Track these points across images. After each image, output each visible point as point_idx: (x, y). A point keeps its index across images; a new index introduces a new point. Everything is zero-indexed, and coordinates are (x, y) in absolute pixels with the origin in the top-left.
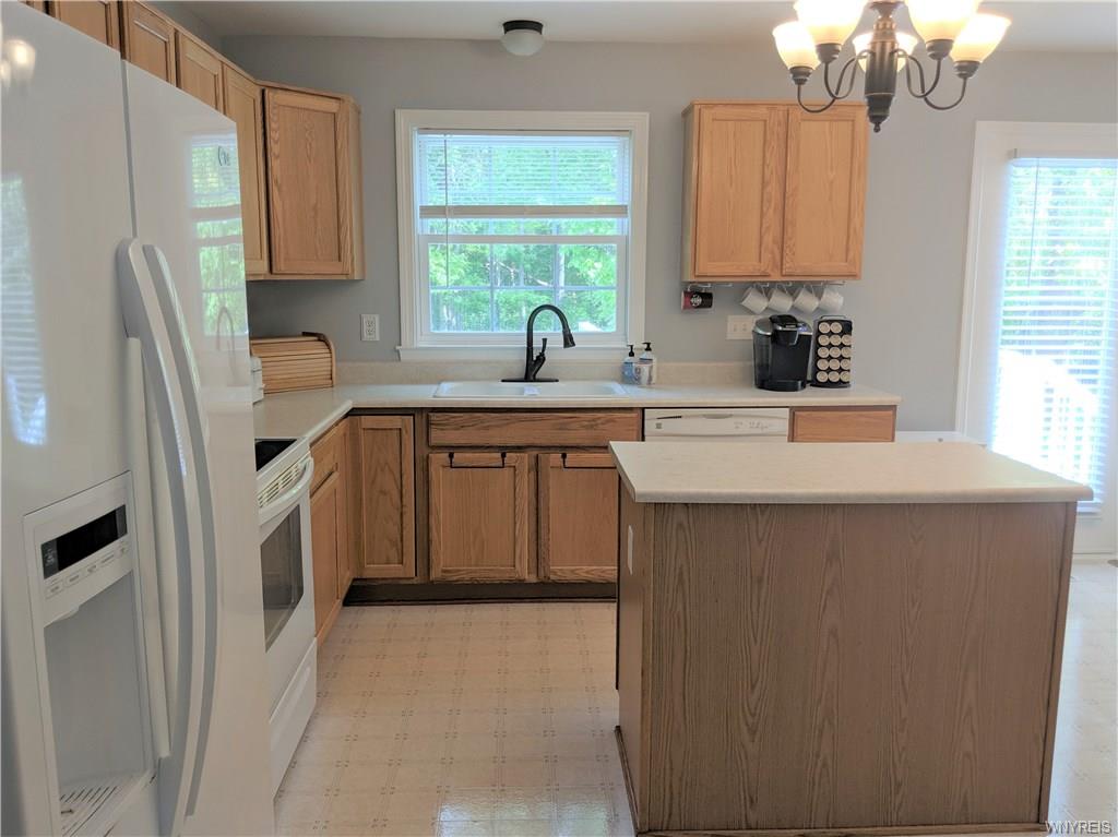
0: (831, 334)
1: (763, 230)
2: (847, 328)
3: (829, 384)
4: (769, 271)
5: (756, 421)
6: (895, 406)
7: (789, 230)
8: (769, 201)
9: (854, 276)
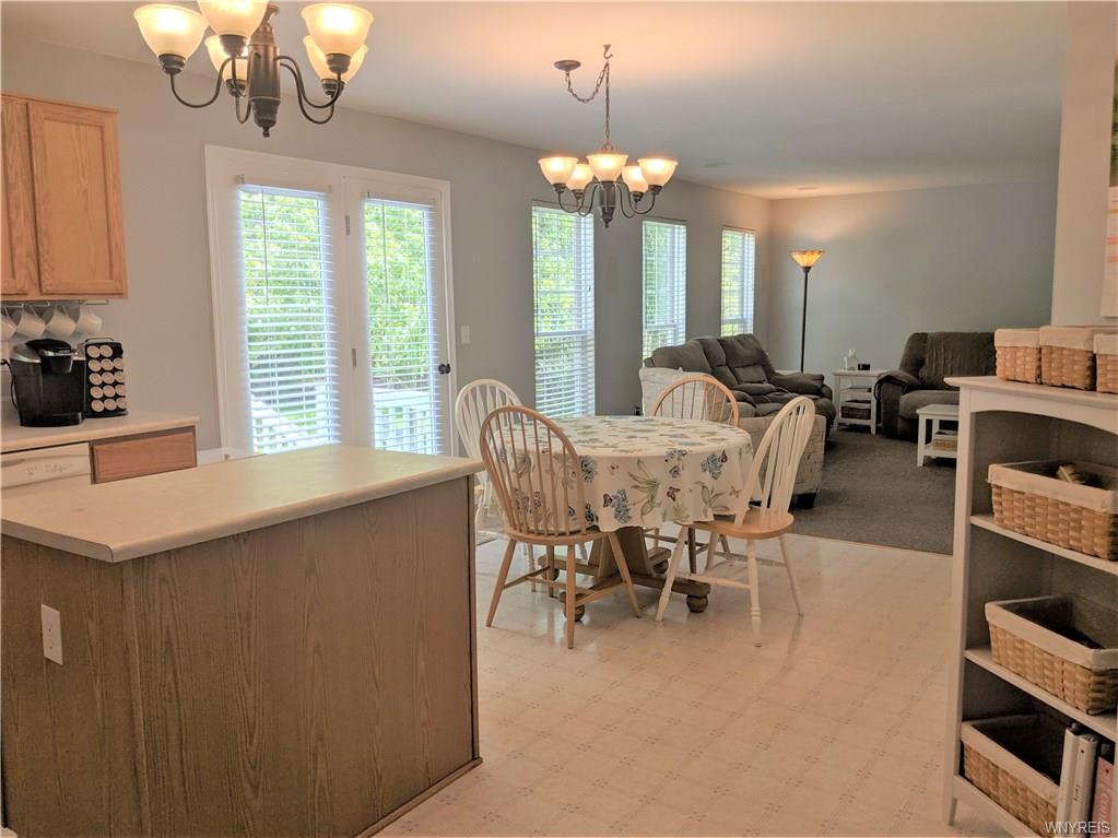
0: (101, 358)
1: (14, 241)
2: (117, 351)
3: (106, 413)
4: (26, 288)
5: (53, 462)
6: (194, 427)
7: (45, 242)
8: (18, 207)
9: (120, 294)
